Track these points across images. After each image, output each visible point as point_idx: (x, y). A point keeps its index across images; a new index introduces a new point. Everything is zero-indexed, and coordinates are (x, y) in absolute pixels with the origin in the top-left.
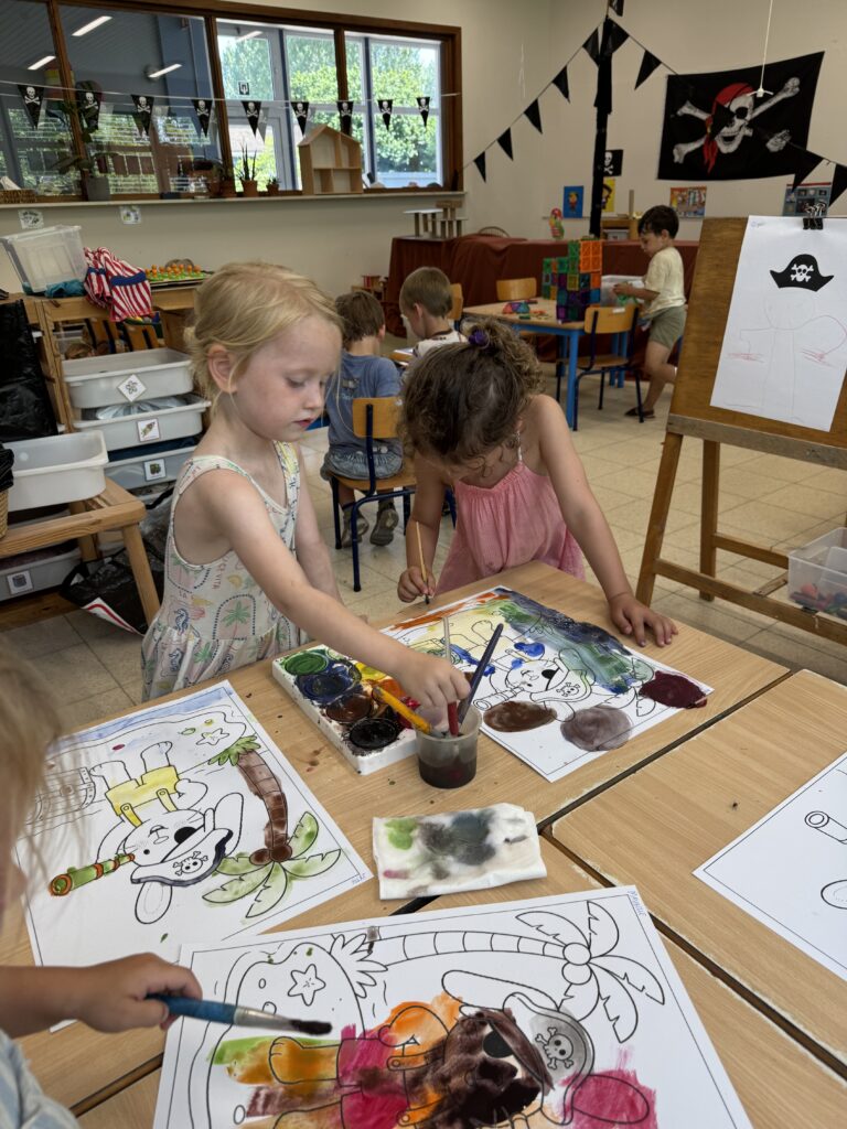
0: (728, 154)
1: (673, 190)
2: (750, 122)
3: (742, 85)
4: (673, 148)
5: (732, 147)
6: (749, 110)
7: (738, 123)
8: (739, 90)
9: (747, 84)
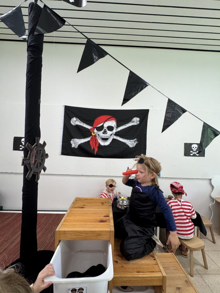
0: (105, 146)
4: (71, 140)
5: (107, 143)
6: (114, 128)
7: (109, 133)
8: (108, 118)
9: (112, 117)
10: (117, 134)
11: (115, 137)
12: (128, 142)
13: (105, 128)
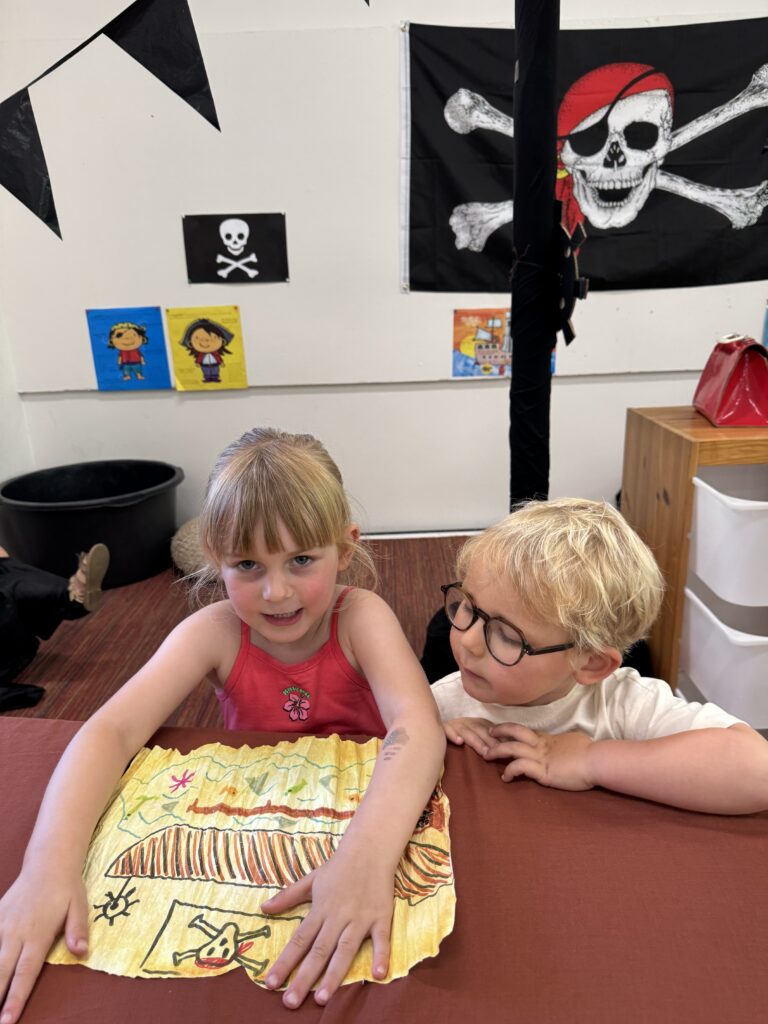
0: (613, 229)
1: (459, 315)
2: (669, 156)
3: (635, 70)
4: (450, 213)
5: (623, 216)
6: (661, 131)
7: (636, 159)
8: (629, 80)
9: (650, 68)
10: (673, 164)
11: (664, 182)
12: (728, 202)
13: (615, 138)
